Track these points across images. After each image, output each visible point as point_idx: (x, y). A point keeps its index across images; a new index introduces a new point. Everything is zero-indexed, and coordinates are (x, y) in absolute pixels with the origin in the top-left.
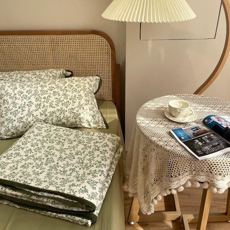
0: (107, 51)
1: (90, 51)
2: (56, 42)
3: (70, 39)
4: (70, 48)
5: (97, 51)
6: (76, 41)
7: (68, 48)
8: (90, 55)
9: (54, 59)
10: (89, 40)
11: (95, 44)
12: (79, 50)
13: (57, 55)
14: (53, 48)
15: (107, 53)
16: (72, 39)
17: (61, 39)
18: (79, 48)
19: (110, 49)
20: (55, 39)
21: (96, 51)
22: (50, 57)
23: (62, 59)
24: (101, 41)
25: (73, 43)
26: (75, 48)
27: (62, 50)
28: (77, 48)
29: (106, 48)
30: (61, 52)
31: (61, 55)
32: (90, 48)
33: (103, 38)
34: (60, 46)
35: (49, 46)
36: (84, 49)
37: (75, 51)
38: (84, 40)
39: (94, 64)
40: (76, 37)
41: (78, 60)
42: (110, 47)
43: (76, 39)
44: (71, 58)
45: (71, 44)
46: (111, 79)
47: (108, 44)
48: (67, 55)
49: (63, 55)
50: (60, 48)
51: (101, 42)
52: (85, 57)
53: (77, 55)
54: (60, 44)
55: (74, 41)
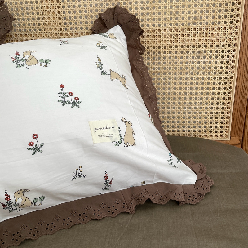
39: (183, 24)
46: (235, 75)
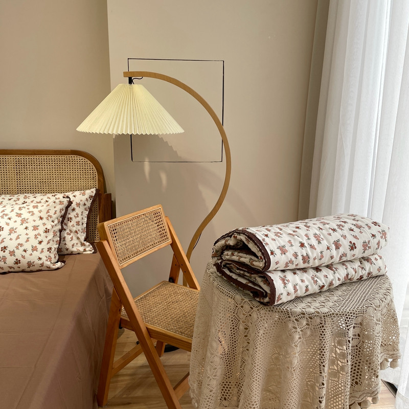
0: (92, 176)
1: (69, 176)
2: (23, 164)
3: (43, 160)
4: (41, 172)
5: (79, 176)
6: (51, 162)
7: (39, 172)
8: (69, 180)
9: (19, 185)
10: (68, 162)
11: (76, 167)
12: (54, 174)
13: (24, 181)
14: (18, 172)
15: (92, 178)
16: (46, 160)
17: (30, 160)
18: (54, 171)
19: (96, 173)
20: (22, 160)
21: (77, 176)
22: (14, 183)
23: (29, 185)
24: (84, 163)
25: (46, 165)
26: (49, 172)
27: (31, 174)
28: (51, 171)
29: (92, 172)
30: (29, 176)
31: (29, 181)
32: (69, 172)
33: (86, 160)
34: (28, 169)
35: (13, 169)
36: (61, 173)
37: (49, 176)
38: (61, 162)
40: (50, 158)
41: (52, 187)
42: (96, 171)
43: (51, 160)
44: (42, 185)
45: (43, 167)
47: (94, 167)
48: (37, 181)
49: (31, 180)
50: (29, 172)
51: (84, 165)
52: (62, 183)
53: (52, 180)
54: (28, 167)
55: (48, 162)
